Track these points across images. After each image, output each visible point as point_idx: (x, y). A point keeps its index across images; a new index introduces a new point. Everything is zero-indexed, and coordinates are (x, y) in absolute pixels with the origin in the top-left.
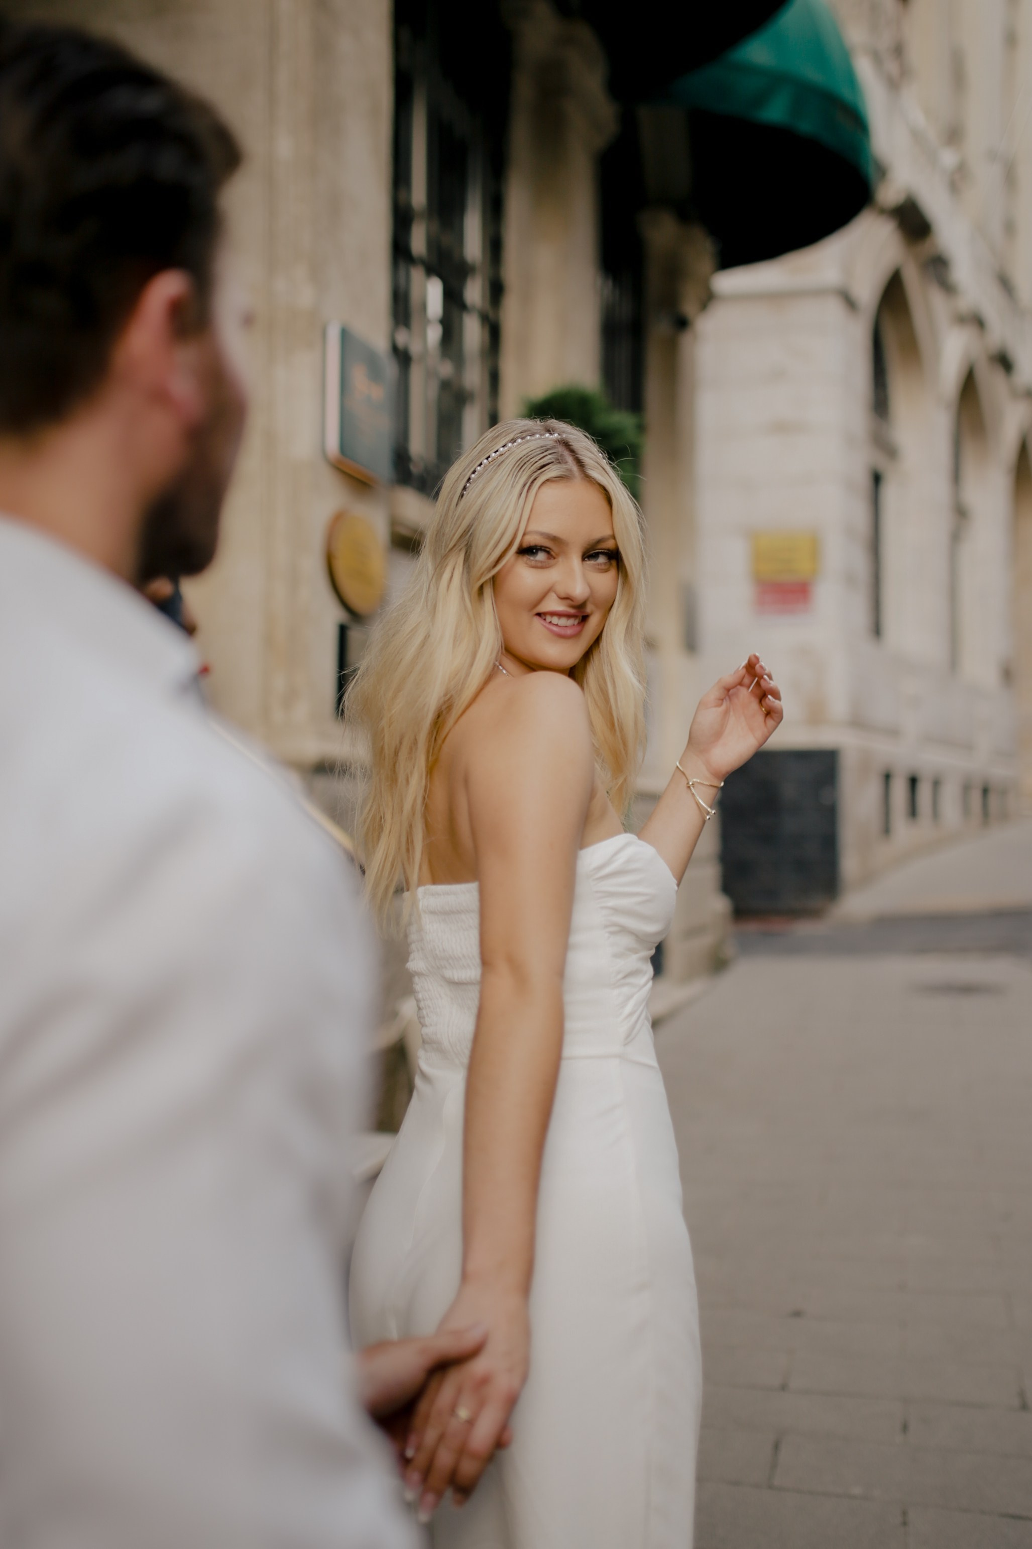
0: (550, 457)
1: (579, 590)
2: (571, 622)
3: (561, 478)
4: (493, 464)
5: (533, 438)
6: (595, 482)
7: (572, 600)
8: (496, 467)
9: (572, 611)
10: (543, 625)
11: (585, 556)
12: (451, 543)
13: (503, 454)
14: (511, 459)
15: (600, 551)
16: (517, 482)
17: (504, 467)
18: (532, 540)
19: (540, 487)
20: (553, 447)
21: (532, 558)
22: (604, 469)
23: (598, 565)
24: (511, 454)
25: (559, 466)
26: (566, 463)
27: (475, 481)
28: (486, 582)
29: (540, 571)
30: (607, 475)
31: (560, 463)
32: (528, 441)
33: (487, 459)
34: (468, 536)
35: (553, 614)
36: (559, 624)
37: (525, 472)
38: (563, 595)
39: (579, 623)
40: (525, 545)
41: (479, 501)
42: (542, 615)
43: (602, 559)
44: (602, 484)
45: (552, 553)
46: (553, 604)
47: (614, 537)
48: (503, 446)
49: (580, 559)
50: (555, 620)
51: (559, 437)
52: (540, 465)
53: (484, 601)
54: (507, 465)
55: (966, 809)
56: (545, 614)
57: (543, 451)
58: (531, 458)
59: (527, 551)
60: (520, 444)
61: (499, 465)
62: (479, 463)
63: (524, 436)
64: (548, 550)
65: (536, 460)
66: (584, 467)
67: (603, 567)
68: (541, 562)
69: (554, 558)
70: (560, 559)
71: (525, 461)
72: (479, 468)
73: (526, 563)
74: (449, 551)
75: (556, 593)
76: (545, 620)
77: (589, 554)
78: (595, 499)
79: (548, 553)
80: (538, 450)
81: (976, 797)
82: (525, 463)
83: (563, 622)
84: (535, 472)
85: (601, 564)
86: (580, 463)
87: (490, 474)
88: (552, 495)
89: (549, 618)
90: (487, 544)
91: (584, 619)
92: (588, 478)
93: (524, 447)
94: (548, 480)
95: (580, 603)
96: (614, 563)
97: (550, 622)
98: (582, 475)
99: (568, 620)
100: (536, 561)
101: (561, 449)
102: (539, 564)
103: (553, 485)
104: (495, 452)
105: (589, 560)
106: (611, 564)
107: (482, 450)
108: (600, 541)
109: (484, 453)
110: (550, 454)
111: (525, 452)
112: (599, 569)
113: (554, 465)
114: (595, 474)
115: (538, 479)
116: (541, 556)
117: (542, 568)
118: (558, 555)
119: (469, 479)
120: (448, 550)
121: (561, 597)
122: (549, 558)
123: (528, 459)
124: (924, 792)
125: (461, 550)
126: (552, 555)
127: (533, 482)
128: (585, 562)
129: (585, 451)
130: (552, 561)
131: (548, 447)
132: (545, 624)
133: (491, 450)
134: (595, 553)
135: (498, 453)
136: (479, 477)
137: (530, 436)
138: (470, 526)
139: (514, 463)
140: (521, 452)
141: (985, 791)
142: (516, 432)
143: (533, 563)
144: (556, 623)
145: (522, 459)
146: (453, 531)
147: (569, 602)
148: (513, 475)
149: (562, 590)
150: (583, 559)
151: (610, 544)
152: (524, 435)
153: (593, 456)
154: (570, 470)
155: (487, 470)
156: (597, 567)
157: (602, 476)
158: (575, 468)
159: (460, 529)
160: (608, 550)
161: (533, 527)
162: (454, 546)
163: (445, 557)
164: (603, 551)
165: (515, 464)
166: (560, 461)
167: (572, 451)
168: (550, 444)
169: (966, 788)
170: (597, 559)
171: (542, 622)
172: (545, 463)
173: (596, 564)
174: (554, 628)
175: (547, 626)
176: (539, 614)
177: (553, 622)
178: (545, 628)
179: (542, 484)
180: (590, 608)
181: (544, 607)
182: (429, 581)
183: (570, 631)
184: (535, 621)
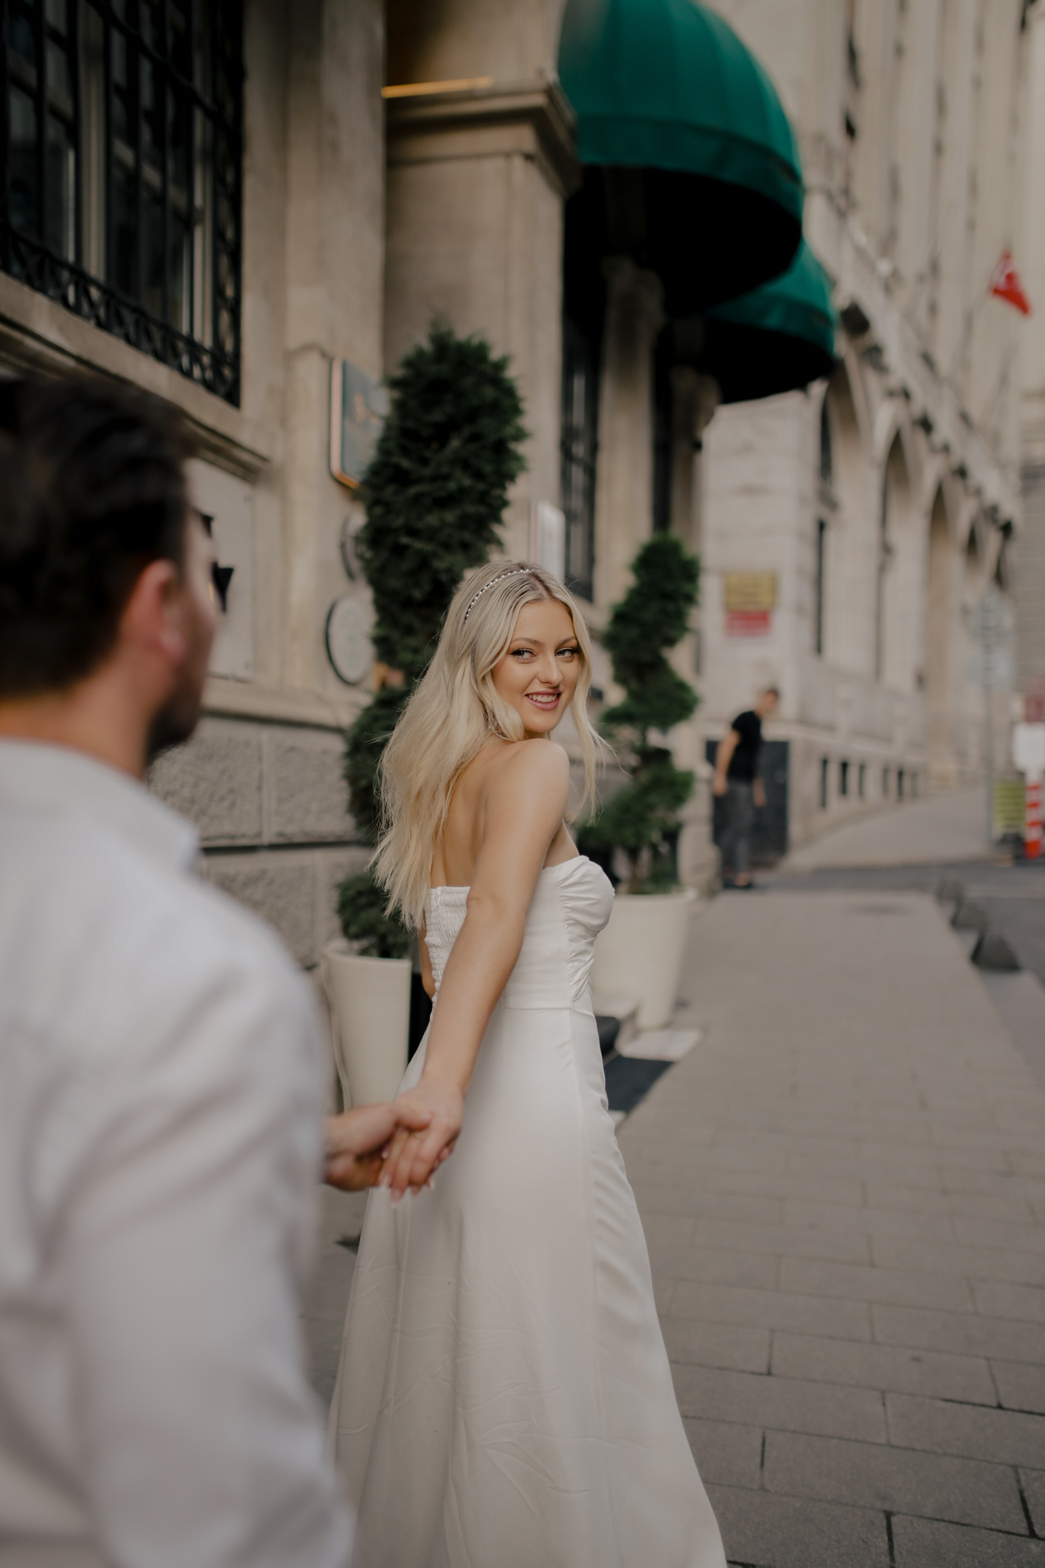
1: (555, 676)
2: (549, 699)
3: (535, 600)
4: (486, 594)
5: (511, 575)
6: (560, 601)
7: (550, 684)
9: (550, 691)
10: (530, 702)
11: (557, 652)
12: (463, 651)
13: (492, 587)
14: (500, 588)
15: (567, 648)
16: (505, 606)
17: (494, 596)
18: (518, 645)
19: (522, 608)
20: (527, 580)
21: (518, 657)
22: (563, 591)
23: (566, 658)
24: (498, 585)
25: (532, 592)
26: (538, 589)
27: (474, 606)
28: (488, 673)
29: (526, 665)
31: (534, 590)
32: (508, 577)
33: (482, 591)
34: (472, 646)
35: (538, 694)
36: (541, 701)
37: (510, 598)
38: (544, 680)
39: (555, 700)
40: (513, 648)
41: (480, 621)
42: (531, 697)
43: (567, 654)
44: (565, 602)
45: (534, 653)
46: (537, 687)
47: (575, 638)
48: (491, 581)
49: (553, 655)
50: (539, 698)
51: (530, 572)
52: (519, 593)
54: (497, 594)
56: (532, 694)
57: (521, 583)
58: (512, 589)
59: (515, 652)
60: (502, 580)
61: (491, 595)
62: (476, 594)
63: (505, 573)
64: (531, 651)
65: (516, 589)
66: (551, 592)
67: (569, 659)
68: (527, 659)
69: (536, 656)
70: (540, 656)
72: (477, 598)
73: (517, 661)
74: (461, 657)
75: (539, 680)
76: (532, 699)
77: (559, 651)
78: (562, 613)
79: (531, 653)
80: (516, 582)
82: (509, 591)
83: (545, 699)
84: (518, 597)
85: (567, 657)
86: (547, 589)
87: (485, 601)
88: (529, 614)
89: (535, 697)
90: (487, 647)
91: (559, 696)
92: (554, 599)
93: (506, 581)
94: (527, 602)
95: (556, 685)
96: (577, 656)
97: (535, 700)
98: (551, 598)
99: (547, 698)
100: (522, 659)
101: (532, 580)
103: (531, 606)
104: (486, 586)
105: (558, 655)
106: (575, 657)
107: (476, 585)
108: (566, 642)
109: (479, 587)
110: (525, 585)
111: (507, 584)
112: (567, 661)
113: (529, 591)
114: (558, 596)
115: (520, 602)
116: (526, 655)
117: (528, 662)
118: (538, 654)
119: (470, 606)
121: (543, 682)
122: (532, 656)
125: (469, 655)
126: (534, 654)
127: (516, 605)
128: (556, 658)
129: (549, 580)
130: (535, 659)
131: (523, 580)
132: (532, 702)
133: (483, 585)
134: (563, 650)
135: (489, 586)
136: (477, 605)
137: (510, 572)
138: (474, 639)
139: (501, 592)
140: (505, 584)
142: (499, 571)
143: (520, 660)
145: (506, 590)
146: (462, 644)
147: (548, 685)
148: (502, 601)
149: (543, 676)
150: (555, 655)
151: (573, 643)
153: (555, 583)
154: (541, 594)
155: (482, 599)
157: (564, 596)
158: (544, 593)
159: (466, 643)
160: (572, 647)
161: (518, 635)
162: (465, 652)
163: (458, 661)
164: (569, 648)
165: (503, 593)
166: (533, 588)
167: (541, 581)
168: (524, 577)
170: (564, 654)
171: (530, 701)
172: (522, 591)
173: (563, 658)
174: (539, 705)
175: (534, 703)
176: (527, 695)
177: (538, 700)
178: (532, 704)
179: (523, 606)
180: (561, 688)
181: (529, 691)
182: (447, 681)
183: (549, 706)
184: (526, 699)
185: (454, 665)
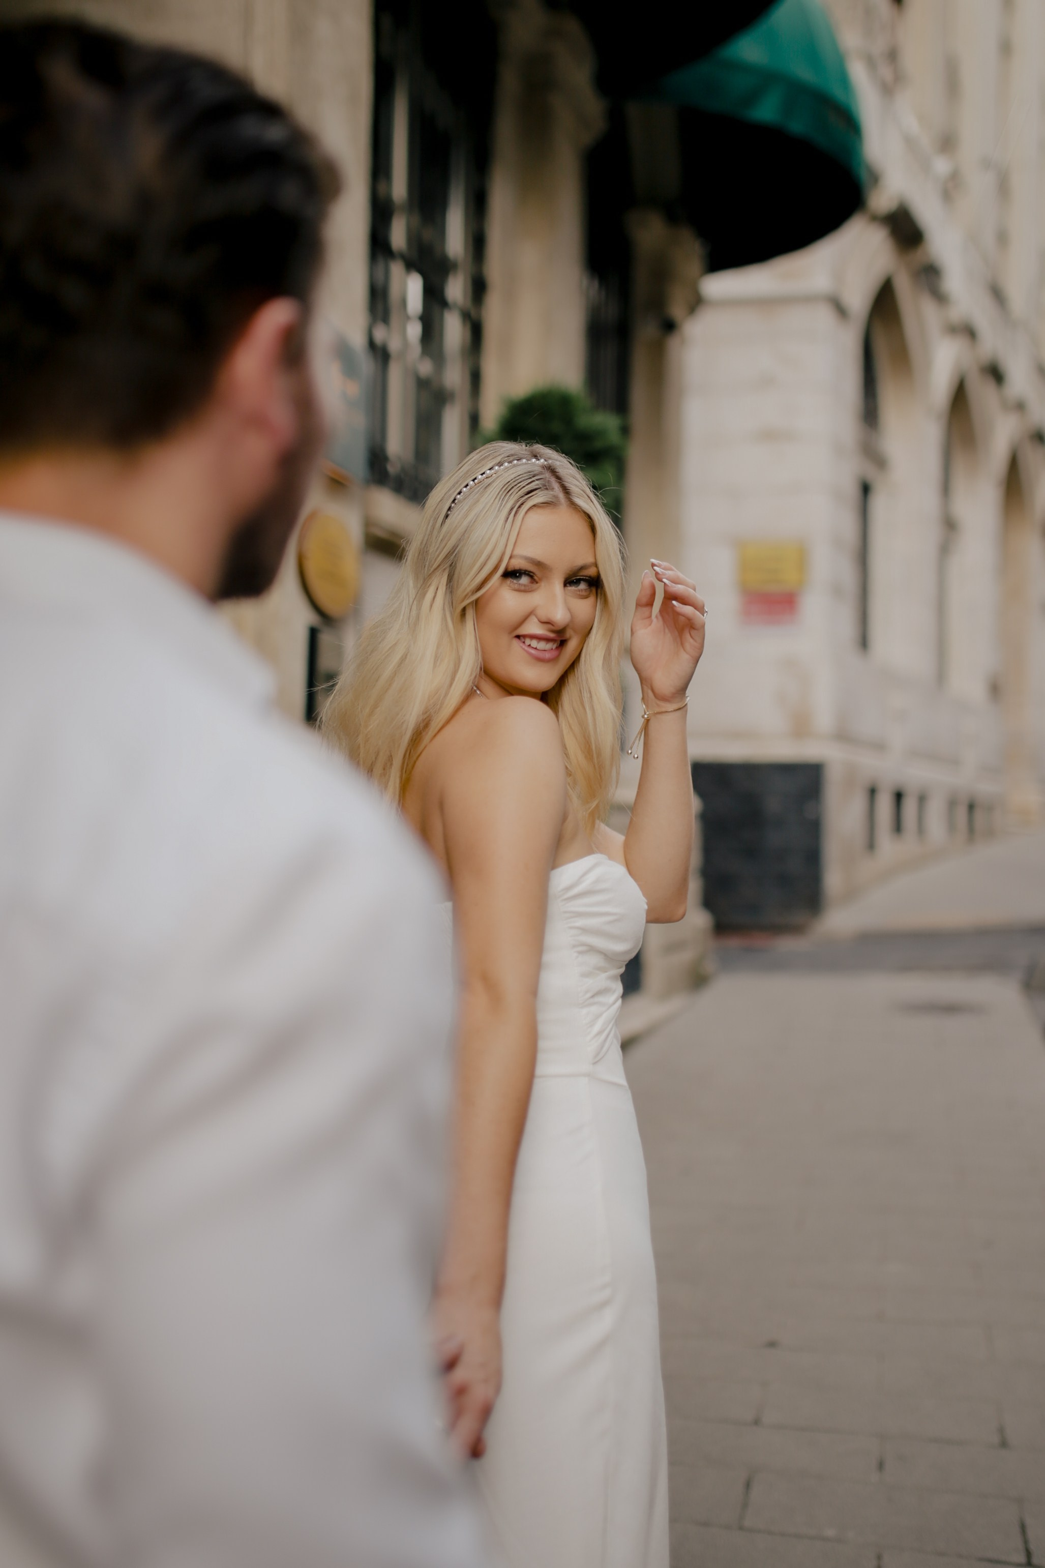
0: (537, 482)
1: (560, 616)
2: (549, 646)
3: (547, 504)
4: (479, 486)
5: (520, 462)
6: (580, 510)
7: (553, 625)
8: (483, 488)
9: (552, 635)
10: (522, 647)
11: (567, 582)
12: (436, 563)
13: (489, 477)
14: (499, 481)
15: (582, 577)
16: (504, 507)
17: (491, 490)
18: (517, 564)
19: (526, 513)
20: (541, 473)
21: (515, 581)
22: (589, 497)
23: (579, 591)
24: (498, 477)
25: (546, 492)
26: (553, 489)
27: (460, 501)
28: (469, 604)
29: (522, 593)
30: (592, 503)
31: (547, 489)
32: (515, 466)
33: (473, 480)
34: (452, 557)
35: (532, 637)
36: (538, 648)
37: (512, 497)
38: (544, 619)
39: (557, 648)
40: (510, 569)
41: (465, 523)
42: (522, 638)
43: (583, 586)
44: (586, 511)
45: (535, 578)
46: (533, 628)
47: (596, 565)
48: (490, 469)
49: (562, 585)
50: (534, 643)
51: (546, 463)
52: (527, 490)
53: (465, 622)
54: (494, 488)
55: (951, 826)
56: (525, 636)
57: (531, 476)
58: (519, 483)
59: (511, 574)
60: (506, 468)
61: (487, 486)
62: (465, 484)
63: (510, 460)
64: (532, 574)
65: (524, 485)
66: (570, 495)
67: (584, 593)
68: (525, 585)
69: (537, 583)
70: (543, 584)
71: (513, 485)
72: (465, 489)
73: (510, 586)
74: (433, 572)
75: (537, 617)
76: (524, 642)
77: (571, 580)
78: (580, 526)
79: (532, 577)
80: (525, 475)
81: (961, 814)
82: (513, 487)
83: (542, 645)
84: (522, 497)
85: (582, 590)
86: (566, 491)
87: (477, 495)
88: (537, 521)
89: (528, 641)
90: (471, 568)
91: (562, 643)
92: (573, 505)
93: (511, 471)
94: (534, 506)
95: (561, 628)
96: (594, 590)
97: (530, 645)
98: (569, 502)
99: (547, 644)
100: (519, 584)
101: (547, 475)
102: (523, 588)
103: (540, 511)
104: (482, 474)
105: (570, 586)
106: (591, 591)
107: (468, 471)
108: (582, 568)
109: (469, 475)
110: (537, 480)
111: (513, 476)
112: (579, 595)
113: (542, 491)
114: (580, 501)
115: (525, 504)
116: (524, 580)
117: (525, 591)
118: (541, 579)
119: (455, 500)
120: (432, 569)
121: (543, 621)
122: (532, 583)
123: (515, 483)
124: (910, 807)
125: (445, 569)
126: (534, 580)
127: (519, 507)
128: (566, 588)
129: (571, 478)
130: (535, 586)
131: (535, 473)
132: (524, 647)
133: (477, 473)
134: (576, 579)
135: (484, 475)
136: (465, 499)
137: (518, 460)
138: (455, 548)
139: (501, 487)
140: (509, 476)
141: (971, 807)
142: (503, 456)
143: (516, 586)
144: (535, 647)
145: (510, 483)
146: (437, 553)
147: (550, 626)
148: (500, 499)
149: (543, 614)
150: (565, 585)
151: (592, 572)
152: (511, 458)
153: (579, 483)
154: (556, 497)
155: (473, 492)
156: (578, 593)
157: (588, 504)
158: (561, 496)
159: (445, 550)
160: (590, 577)
161: (519, 551)
162: (439, 566)
163: (430, 576)
164: (584, 578)
165: (503, 487)
166: (546, 487)
167: (558, 478)
168: (537, 469)
169: (952, 804)
170: (579, 585)
171: (522, 644)
172: (532, 488)
173: (577, 591)
174: (533, 651)
175: (526, 648)
176: (518, 637)
177: (532, 645)
178: (524, 649)
179: (529, 510)
180: (569, 633)
181: (524, 630)
182: (411, 600)
183: (547, 655)
184: (516, 642)
185: (424, 582)
